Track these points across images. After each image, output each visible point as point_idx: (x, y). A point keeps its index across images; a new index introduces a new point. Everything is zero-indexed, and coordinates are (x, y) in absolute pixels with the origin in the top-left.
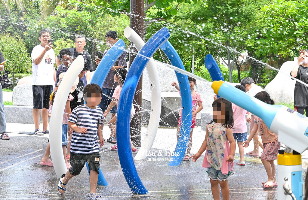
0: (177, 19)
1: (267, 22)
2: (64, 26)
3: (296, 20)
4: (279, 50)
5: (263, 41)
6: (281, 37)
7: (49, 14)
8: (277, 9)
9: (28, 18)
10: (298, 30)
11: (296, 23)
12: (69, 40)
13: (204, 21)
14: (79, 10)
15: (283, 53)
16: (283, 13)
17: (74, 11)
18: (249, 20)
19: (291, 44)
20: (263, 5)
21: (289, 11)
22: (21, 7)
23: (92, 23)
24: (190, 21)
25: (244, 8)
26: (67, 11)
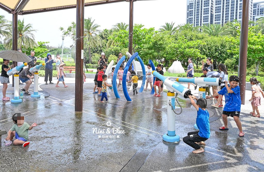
0: (144, 49)
1: (169, 49)
2: (113, 51)
3: (178, 49)
4: (173, 58)
5: (169, 55)
6: (173, 54)
7: (109, 48)
8: (172, 46)
9: (103, 48)
10: (178, 52)
11: (178, 50)
12: (114, 55)
13: (152, 49)
14: (117, 46)
15: (174, 58)
16: (174, 47)
17: (115, 47)
18: (165, 49)
19: (176, 56)
20: (168, 45)
21: (176, 46)
22: (101, 46)
23: (121, 50)
24: (147, 49)
25: (163, 46)
26: (114, 47)
